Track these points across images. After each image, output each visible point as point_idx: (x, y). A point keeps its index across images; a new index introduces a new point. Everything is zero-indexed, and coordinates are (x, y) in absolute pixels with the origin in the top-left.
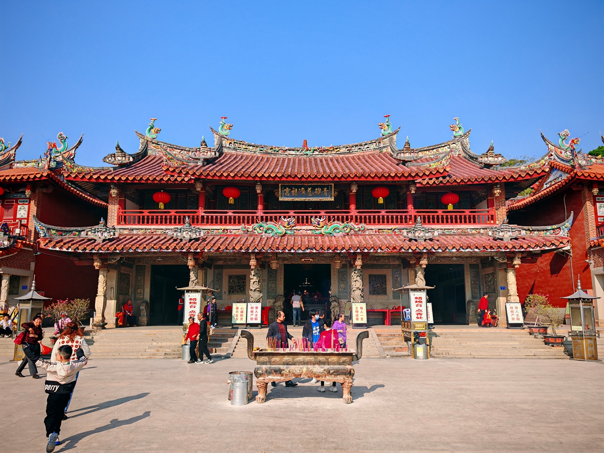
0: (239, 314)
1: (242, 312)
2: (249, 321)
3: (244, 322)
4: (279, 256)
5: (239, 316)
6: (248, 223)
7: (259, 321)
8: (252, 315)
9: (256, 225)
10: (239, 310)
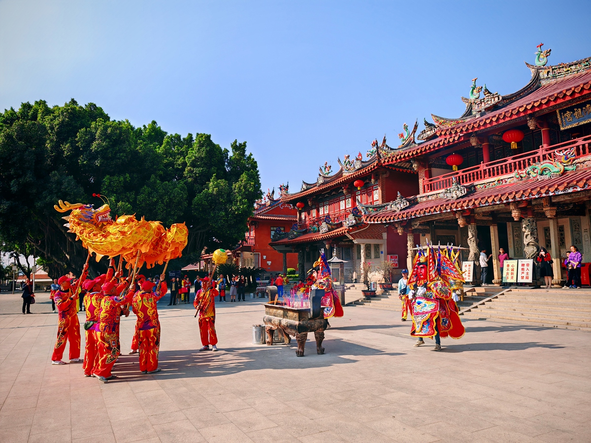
0: (510, 272)
1: (513, 270)
2: (520, 281)
3: (514, 281)
4: (554, 201)
5: (510, 274)
6: (520, 168)
7: (530, 280)
8: (523, 273)
9: (529, 169)
10: (510, 268)
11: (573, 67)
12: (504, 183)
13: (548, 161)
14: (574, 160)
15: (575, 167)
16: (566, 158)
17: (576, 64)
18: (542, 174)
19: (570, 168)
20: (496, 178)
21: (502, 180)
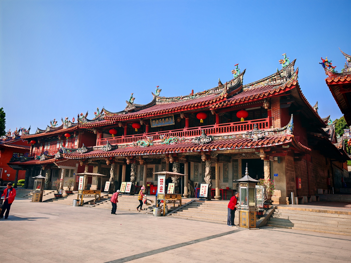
0: (123, 187)
1: (124, 187)
2: (126, 192)
3: (124, 192)
4: (143, 157)
5: (123, 188)
6: (135, 141)
7: (129, 192)
8: (127, 188)
9: (137, 142)
10: (124, 186)
11: (168, 100)
12: (129, 147)
13: (144, 140)
14: (152, 141)
15: (152, 144)
16: (150, 140)
17: (169, 99)
18: (142, 145)
19: (151, 144)
20: (125, 144)
21: (128, 145)
